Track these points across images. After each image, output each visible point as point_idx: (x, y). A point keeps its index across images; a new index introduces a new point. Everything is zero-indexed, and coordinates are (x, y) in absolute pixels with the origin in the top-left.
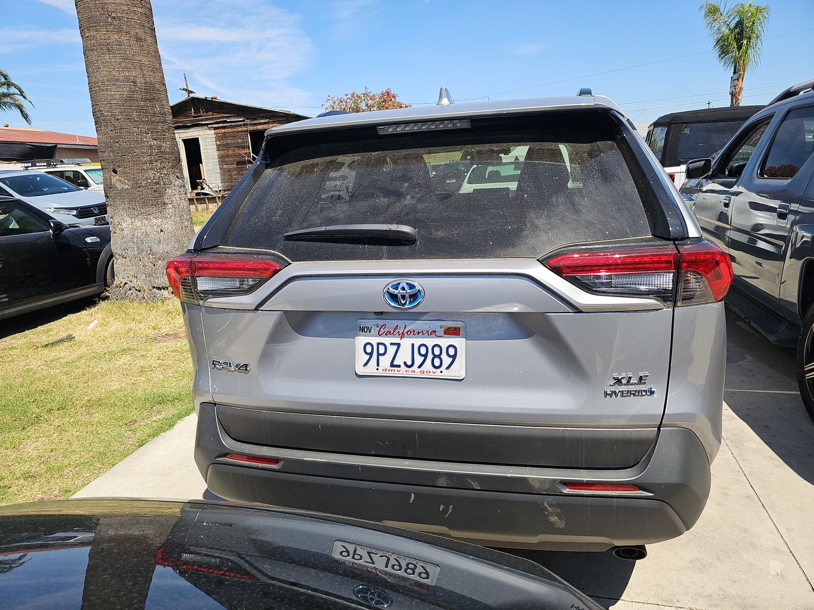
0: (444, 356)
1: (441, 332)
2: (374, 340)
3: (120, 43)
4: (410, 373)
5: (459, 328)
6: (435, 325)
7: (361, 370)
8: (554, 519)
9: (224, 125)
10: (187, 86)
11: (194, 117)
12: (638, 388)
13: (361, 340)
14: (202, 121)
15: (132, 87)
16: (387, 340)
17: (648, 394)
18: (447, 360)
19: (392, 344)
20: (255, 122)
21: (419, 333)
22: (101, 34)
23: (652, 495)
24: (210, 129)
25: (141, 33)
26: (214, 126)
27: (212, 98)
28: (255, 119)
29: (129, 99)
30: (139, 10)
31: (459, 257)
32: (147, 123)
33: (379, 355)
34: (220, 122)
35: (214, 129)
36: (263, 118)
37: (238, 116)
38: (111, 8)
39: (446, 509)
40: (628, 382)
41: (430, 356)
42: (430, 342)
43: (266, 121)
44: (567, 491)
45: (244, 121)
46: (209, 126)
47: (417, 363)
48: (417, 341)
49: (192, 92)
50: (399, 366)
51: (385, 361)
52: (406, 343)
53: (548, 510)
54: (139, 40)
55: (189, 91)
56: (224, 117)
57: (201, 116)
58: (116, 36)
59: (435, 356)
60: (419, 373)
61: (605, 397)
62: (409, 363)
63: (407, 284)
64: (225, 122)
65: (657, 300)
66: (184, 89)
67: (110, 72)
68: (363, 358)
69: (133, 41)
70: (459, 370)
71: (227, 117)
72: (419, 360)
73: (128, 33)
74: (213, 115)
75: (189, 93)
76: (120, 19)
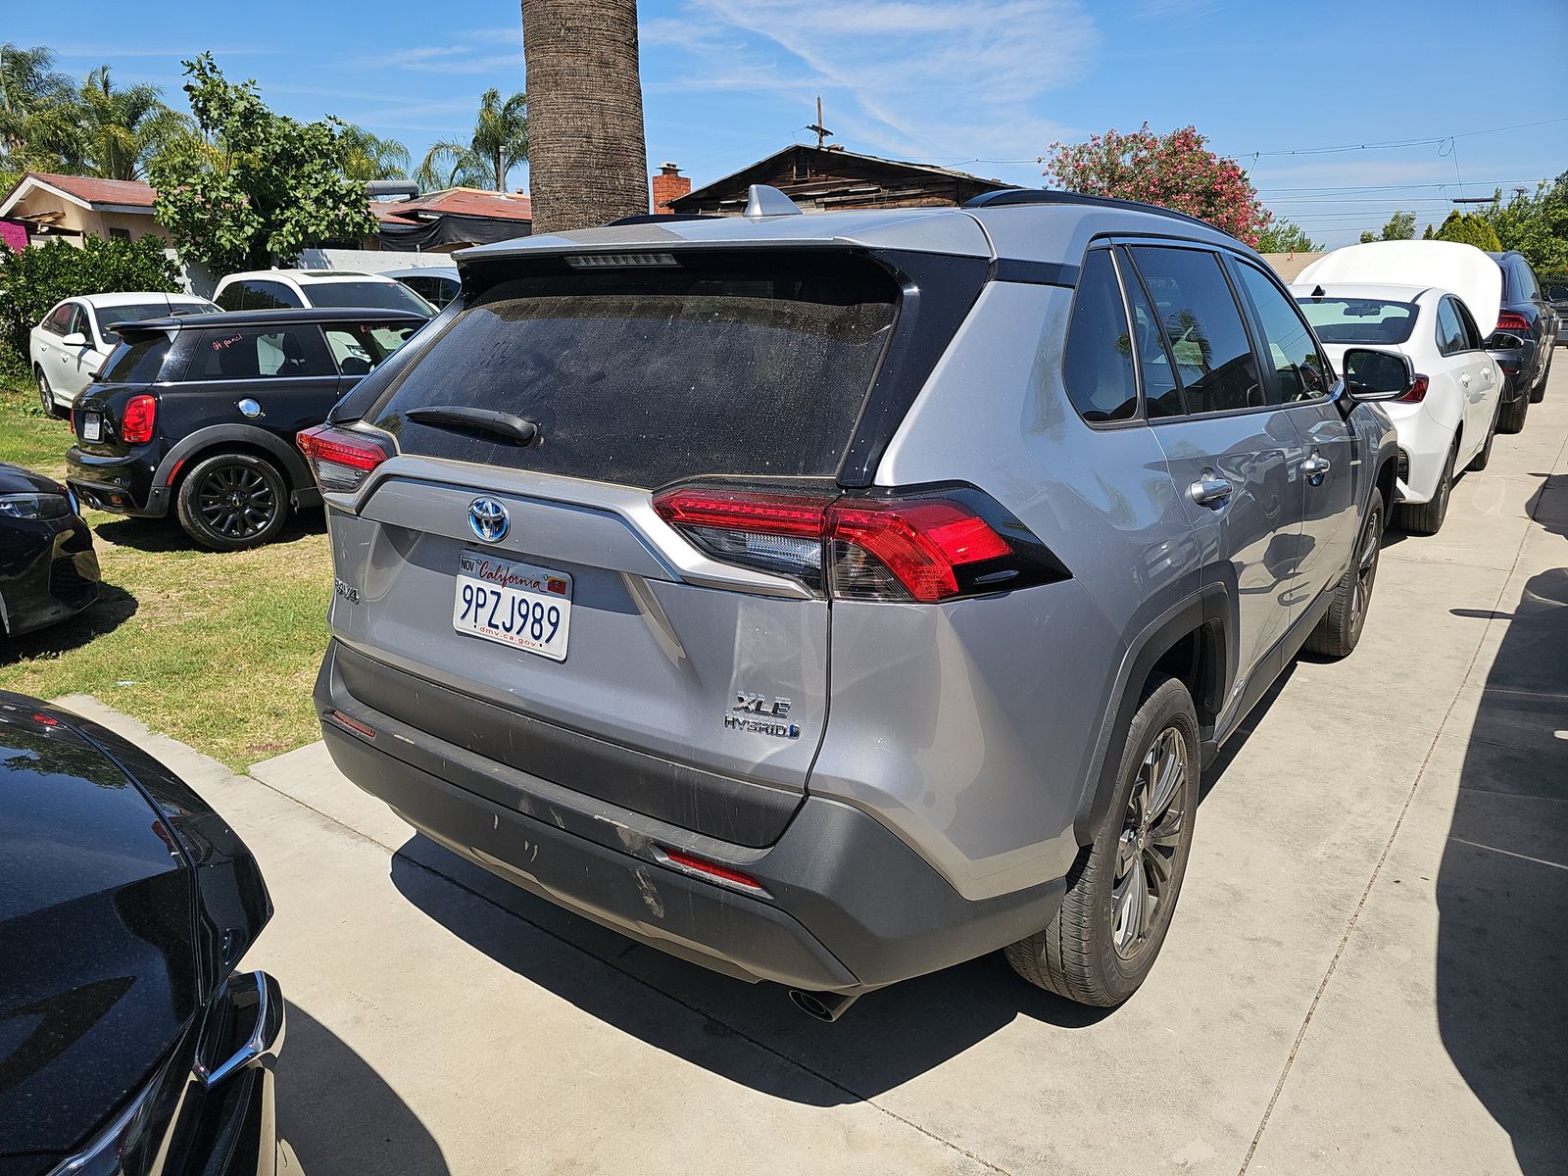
0: (545, 622)
1: (545, 586)
2: (475, 583)
3: (573, 72)
4: (508, 640)
5: (565, 583)
6: (540, 573)
7: (458, 624)
8: (650, 900)
9: (844, 198)
10: (820, 122)
11: (796, 183)
12: (772, 721)
13: (463, 580)
14: (808, 191)
15: (584, 144)
16: (488, 586)
17: (788, 733)
18: (548, 629)
19: (492, 592)
20: (898, 193)
21: (521, 581)
22: (549, 58)
23: (771, 898)
24: (818, 205)
25: (608, 52)
26: (826, 200)
27: (829, 148)
28: (899, 189)
29: (578, 165)
30: (611, 13)
31: (566, 474)
32: (600, 205)
33: (478, 605)
34: (837, 192)
35: (825, 207)
36: (912, 186)
37: (870, 182)
38: (565, 12)
39: (531, 848)
40: (757, 709)
41: (530, 619)
42: (532, 598)
43: (918, 191)
44: (663, 859)
45: (878, 191)
46: (817, 200)
47: (516, 628)
48: (520, 595)
49: (827, 133)
50: (497, 627)
51: (484, 614)
52: (507, 593)
53: (641, 885)
54: (604, 64)
55: (822, 130)
56: (845, 184)
57: (807, 182)
58: (569, 60)
59: (536, 621)
60: (517, 642)
61: (726, 726)
62: (508, 626)
63: (493, 504)
64: (846, 193)
65: (800, 585)
66: (814, 128)
67: (555, 119)
68: (461, 606)
69: (594, 68)
70: (558, 648)
71: (851, 184)
72: (518, 621)
73: (589, 53)
74: (826, 180)
75: (822, 135)
76: (577, 29)
